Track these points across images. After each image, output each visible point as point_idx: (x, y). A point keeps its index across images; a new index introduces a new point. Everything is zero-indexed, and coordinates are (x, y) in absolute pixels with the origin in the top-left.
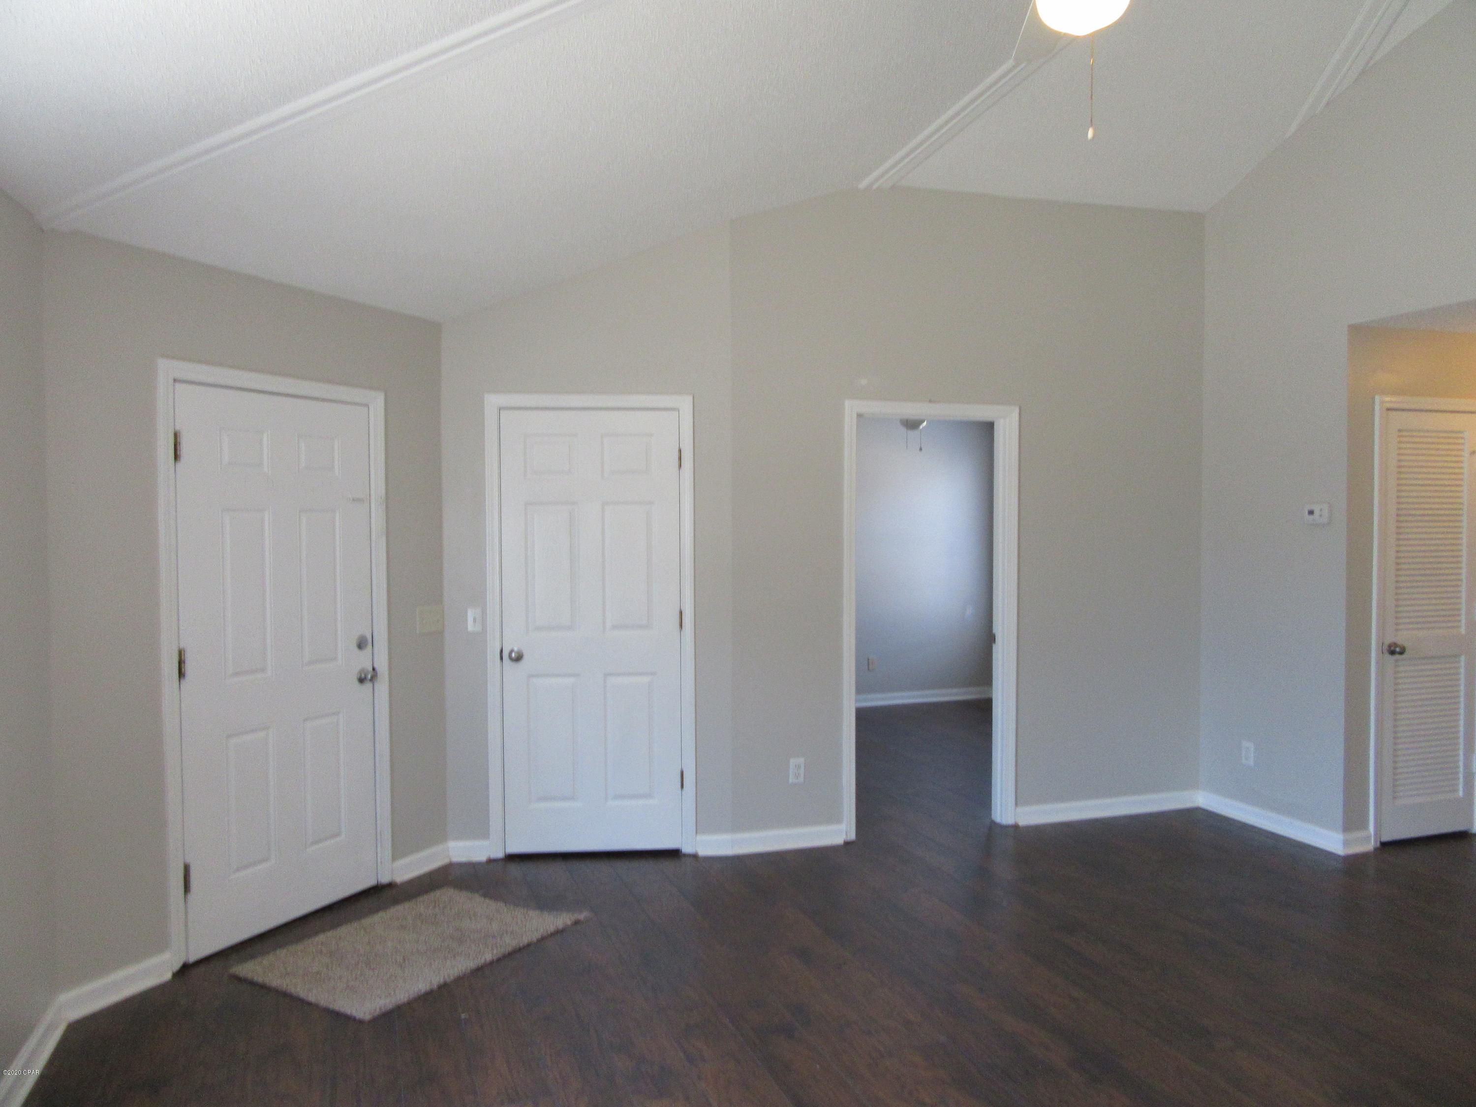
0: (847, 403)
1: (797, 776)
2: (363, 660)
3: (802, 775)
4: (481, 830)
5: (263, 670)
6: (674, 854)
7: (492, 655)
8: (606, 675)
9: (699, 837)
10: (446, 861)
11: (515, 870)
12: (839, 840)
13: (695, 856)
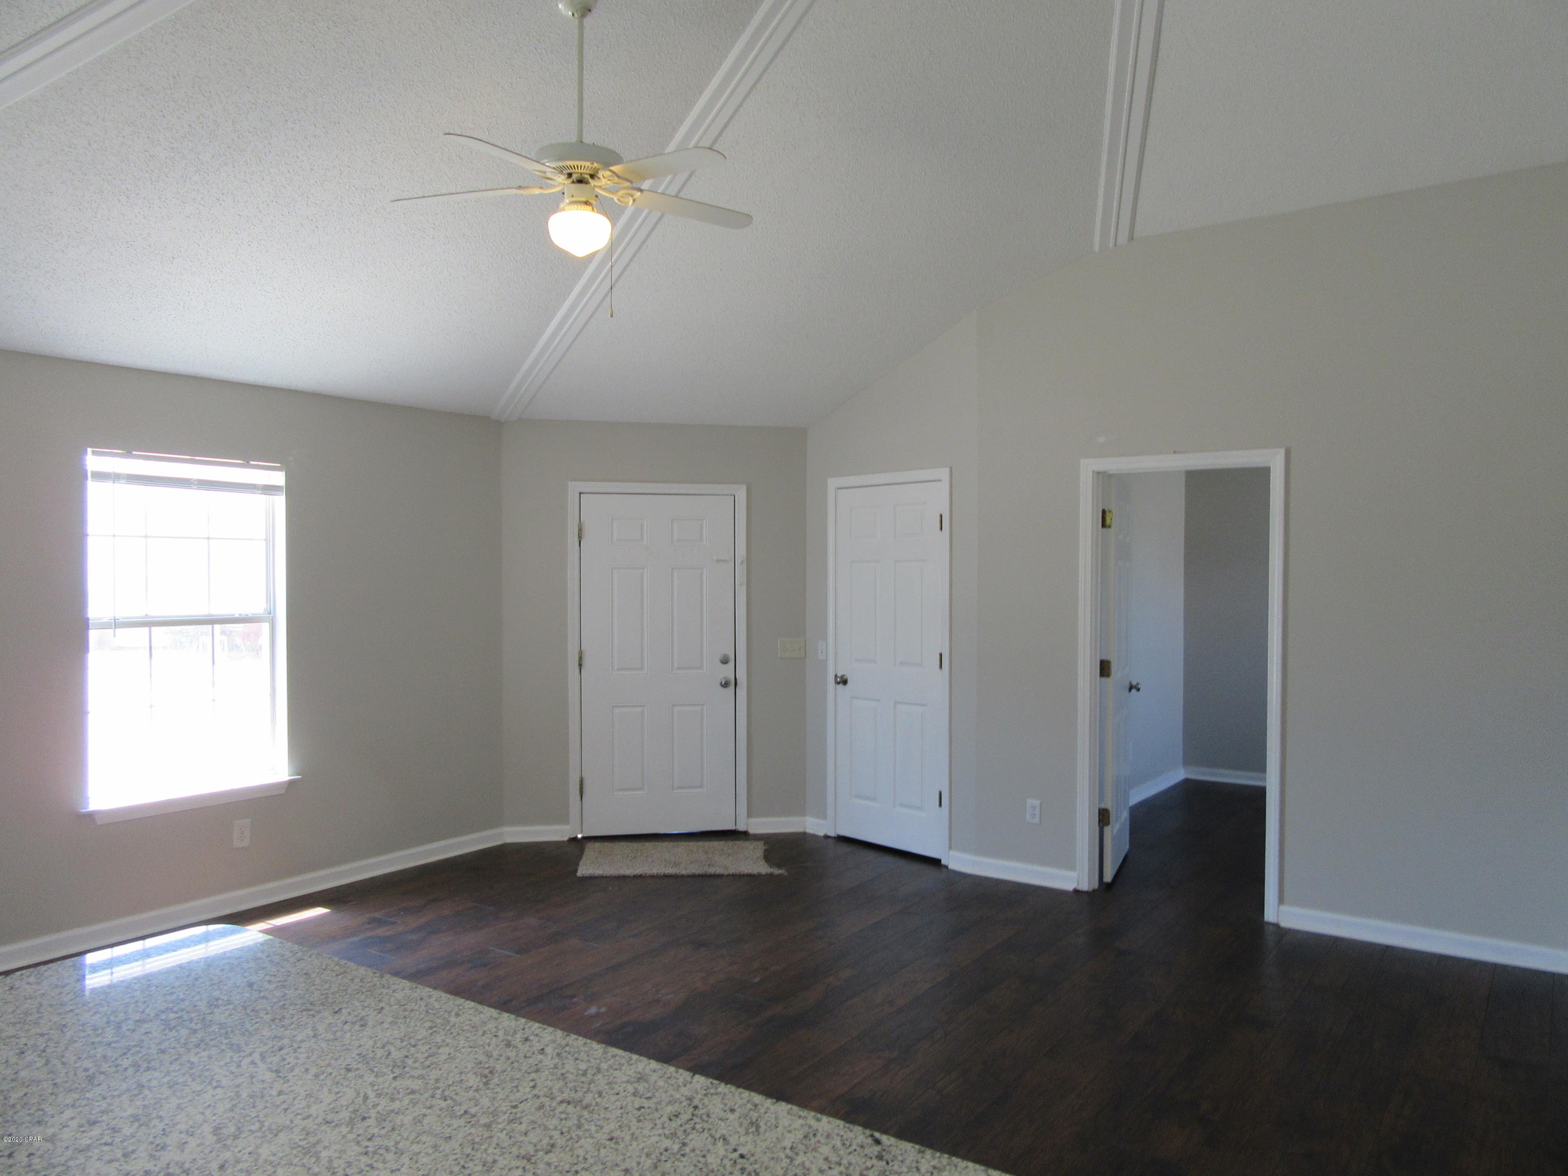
0: (1083, 462)
1: (1034, 816)
2: (727, 672)
3: (1038, 816)
4: (822, 814)
5: (642, 668)
6: (935, 862)
7: (831, 679)
8: (896, 703)
9: (952, 853)
10: (801, 830)
11: (844, 849)
12: (1069, 886)
13: (946, 867)
